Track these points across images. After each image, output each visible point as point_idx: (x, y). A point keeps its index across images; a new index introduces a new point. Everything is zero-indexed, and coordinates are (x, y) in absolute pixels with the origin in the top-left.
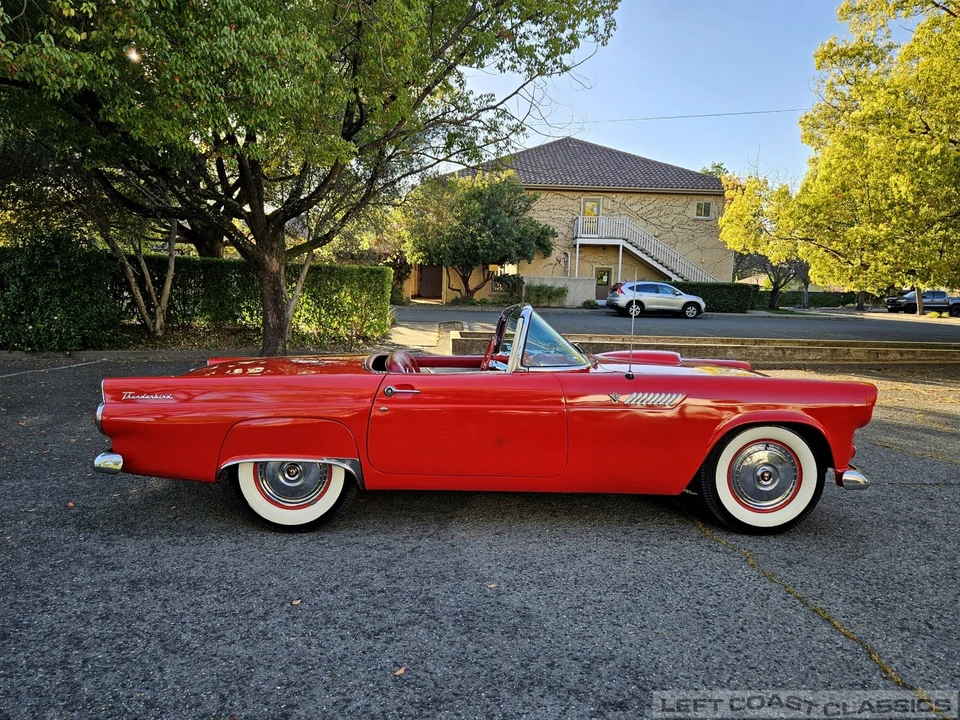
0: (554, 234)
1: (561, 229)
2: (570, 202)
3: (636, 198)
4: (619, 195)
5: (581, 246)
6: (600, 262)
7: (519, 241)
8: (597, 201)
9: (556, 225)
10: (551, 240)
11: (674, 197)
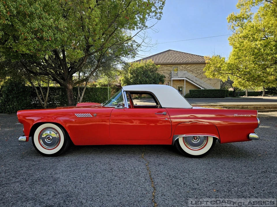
0: (165, 77)
1: (167, 76)
2: (169, 68)
3: (189, 65)
4: (184, 65)
5: (173, 80)
6: (179, 85)
7: (154, 79)
8: (178, 67)
9: (165, 74)
10: (164, 79)
11: (201, 65)
